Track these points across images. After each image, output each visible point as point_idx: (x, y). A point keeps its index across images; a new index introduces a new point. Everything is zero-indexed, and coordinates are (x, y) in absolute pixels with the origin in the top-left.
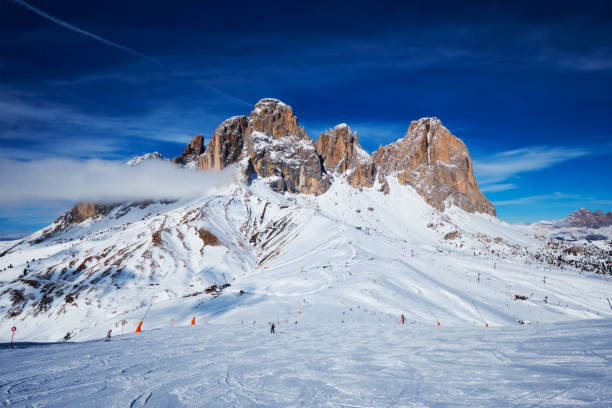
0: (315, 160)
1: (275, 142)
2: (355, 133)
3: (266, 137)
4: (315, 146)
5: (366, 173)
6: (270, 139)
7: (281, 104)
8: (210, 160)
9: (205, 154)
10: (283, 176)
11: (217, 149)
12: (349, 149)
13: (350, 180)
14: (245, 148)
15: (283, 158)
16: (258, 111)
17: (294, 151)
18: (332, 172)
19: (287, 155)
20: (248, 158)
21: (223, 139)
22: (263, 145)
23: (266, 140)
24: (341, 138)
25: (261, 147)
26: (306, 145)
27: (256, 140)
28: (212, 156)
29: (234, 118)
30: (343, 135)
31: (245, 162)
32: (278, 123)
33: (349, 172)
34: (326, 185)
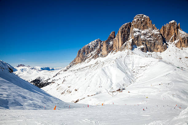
0: (160, 38)
1: (143, 32)
2: (179, 24)
3: (139, 30)
4: (160, 32)
5: (185, 42)
6: (140, 31)
7: (145, 16)
8: (117, 41)
9: (115, 38)
10: (146, 45)
11: (120, 37)
12: (176, 31)
13: (176, 45)
14: (130, 35)
15: (146, 38)
16: (135, 20)
17: (150, 35)
18: (168, 42)
19: (148, 37)
20: (132, 39)
21: (122, 32)
22: (138, 33)
23: (139, 31)
24: (172, 27)
25: (137, 34)
26: (156, 32)
27: (135, 32)
28: (118, 39)
29: (126, 24)
30: (173, 26)
31: (131, 41)
32: (143, 24)
33: (176, 42)
34: (166, 48)
